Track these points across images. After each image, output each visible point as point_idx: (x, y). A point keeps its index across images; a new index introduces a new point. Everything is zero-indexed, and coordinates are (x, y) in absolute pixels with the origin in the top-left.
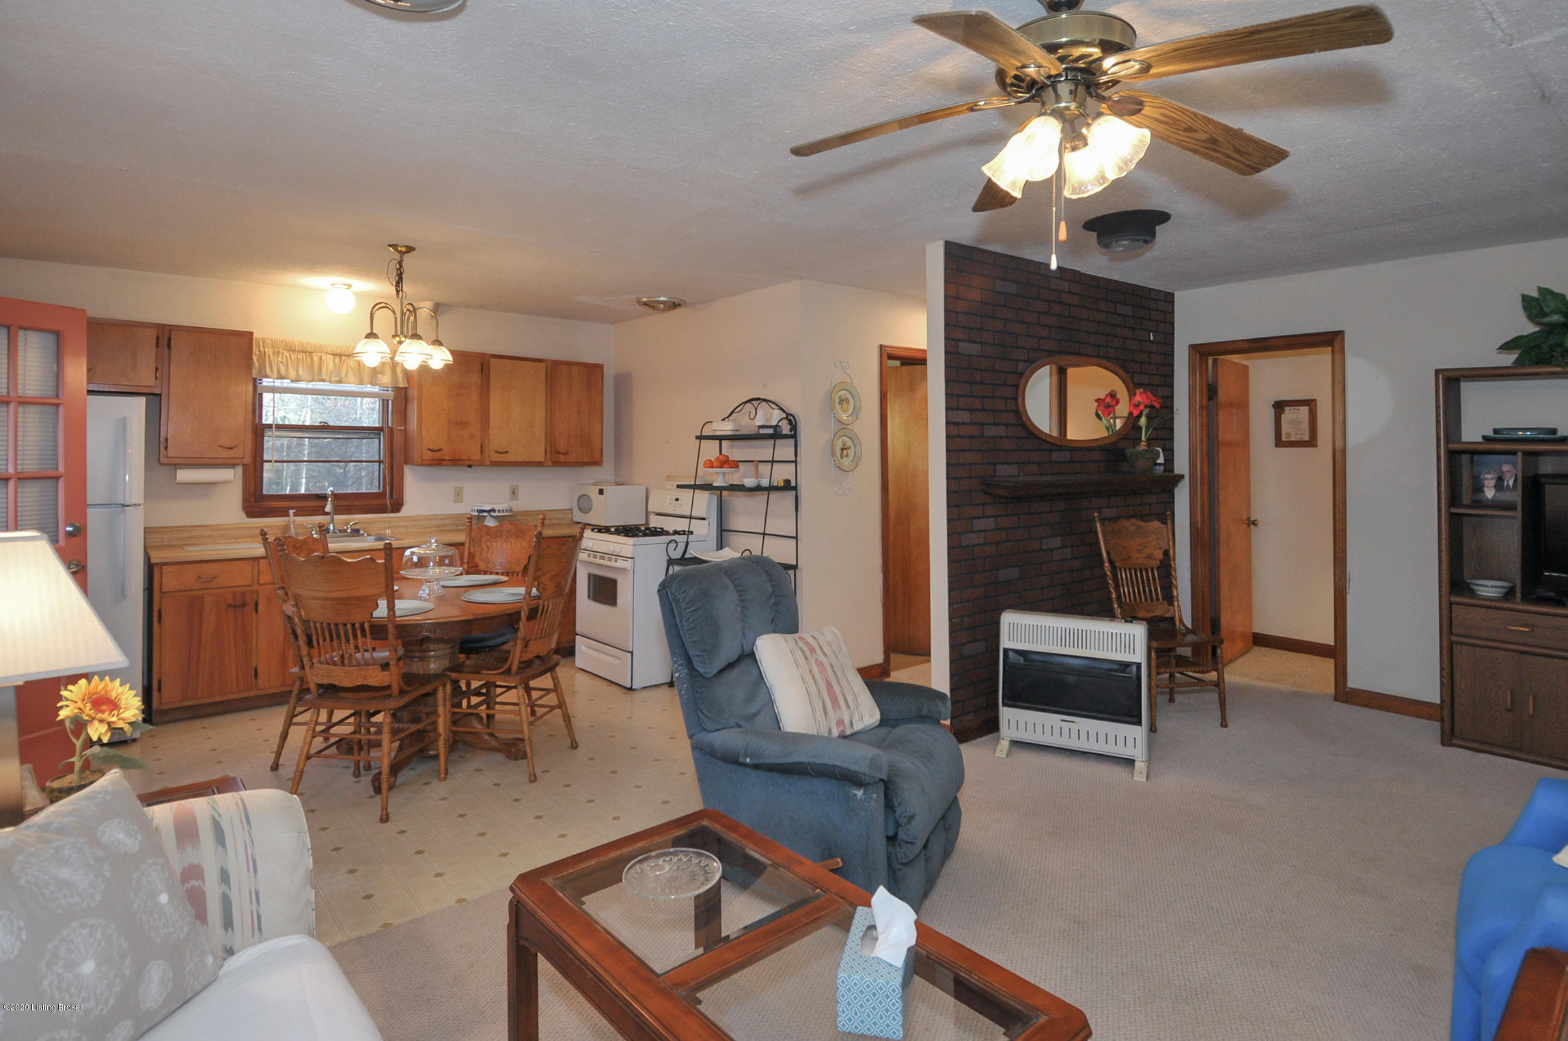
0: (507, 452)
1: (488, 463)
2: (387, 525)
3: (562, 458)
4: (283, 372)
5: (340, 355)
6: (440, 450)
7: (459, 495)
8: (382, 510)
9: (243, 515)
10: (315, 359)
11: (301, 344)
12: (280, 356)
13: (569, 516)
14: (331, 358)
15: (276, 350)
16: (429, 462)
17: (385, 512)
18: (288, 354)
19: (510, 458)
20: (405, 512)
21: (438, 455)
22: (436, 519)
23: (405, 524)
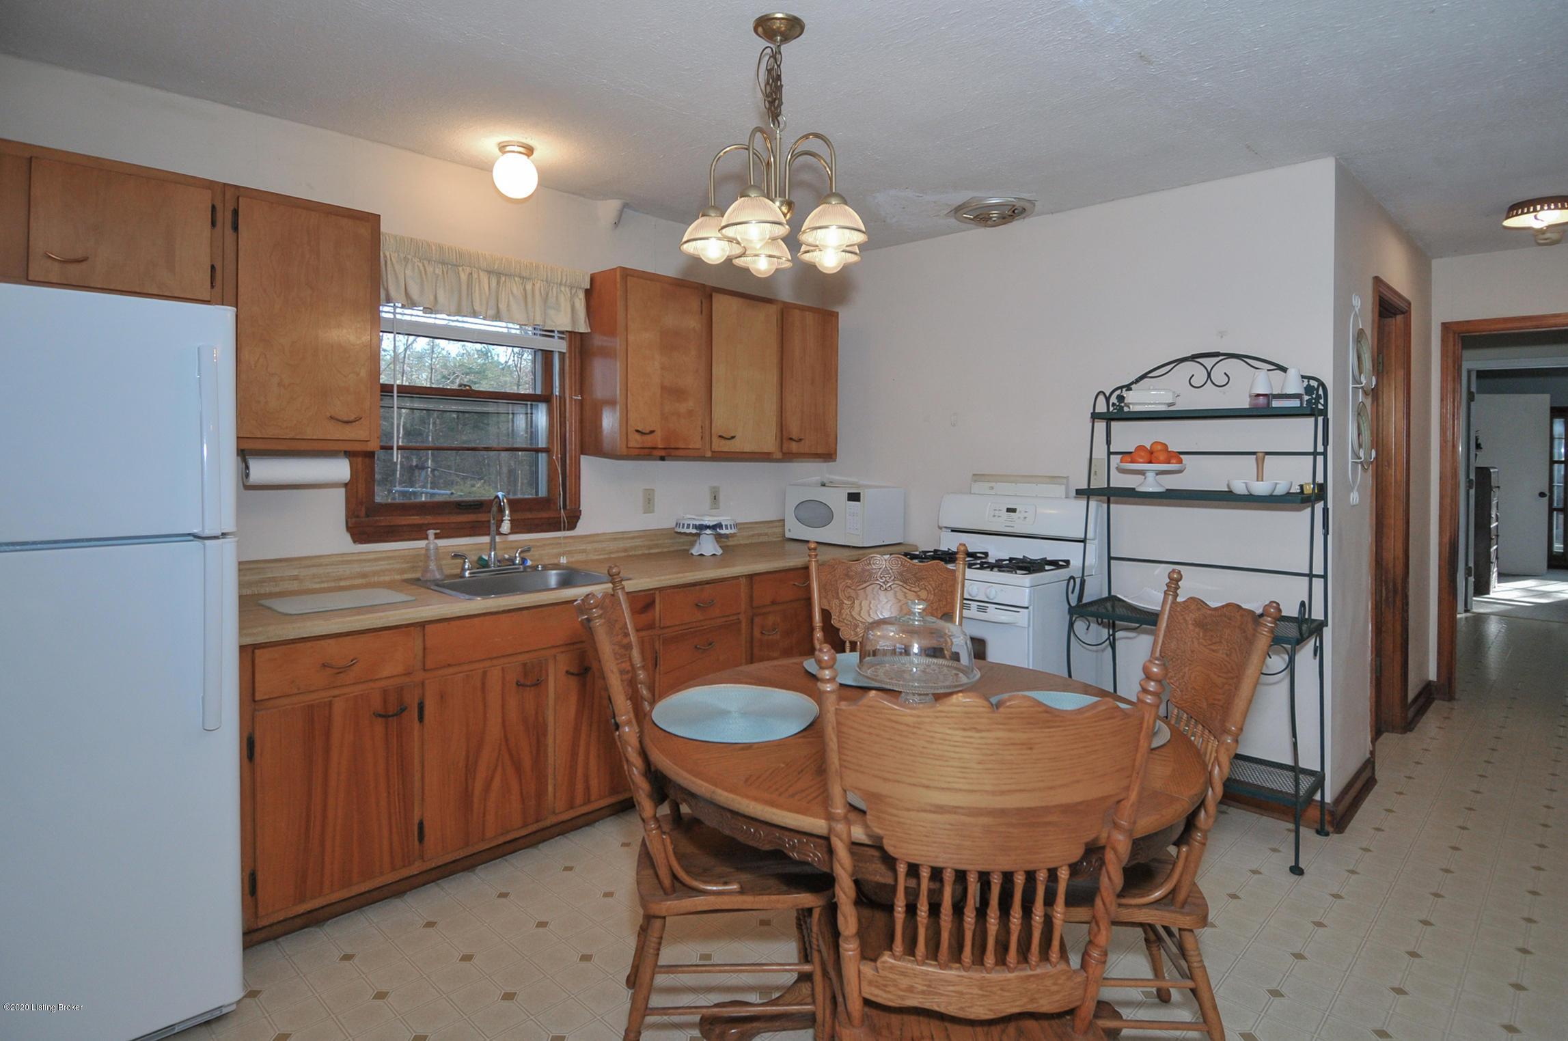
0: (733, 437)
1: (709, 454)
2: (561, 550)
3: (794, 447)
4: (414, 292)
5: (499, 274)
6: (652, 432)
7: (649, 503)
8: (554, 526)
9: (348, 538)
10: (464, 277)
11: (441, 248)
12: (410, 266)
13: (778, 530)
14: (484, 277)
15: (402, 255)
16: (636, 452)
17: (559, 530)
18: (421, 265)
19: (735, 446)
20: (582, 529)
21: (649, 441)
22: (623, 538)
23: (583, 547)
